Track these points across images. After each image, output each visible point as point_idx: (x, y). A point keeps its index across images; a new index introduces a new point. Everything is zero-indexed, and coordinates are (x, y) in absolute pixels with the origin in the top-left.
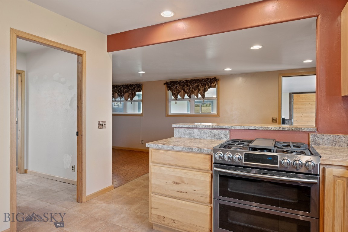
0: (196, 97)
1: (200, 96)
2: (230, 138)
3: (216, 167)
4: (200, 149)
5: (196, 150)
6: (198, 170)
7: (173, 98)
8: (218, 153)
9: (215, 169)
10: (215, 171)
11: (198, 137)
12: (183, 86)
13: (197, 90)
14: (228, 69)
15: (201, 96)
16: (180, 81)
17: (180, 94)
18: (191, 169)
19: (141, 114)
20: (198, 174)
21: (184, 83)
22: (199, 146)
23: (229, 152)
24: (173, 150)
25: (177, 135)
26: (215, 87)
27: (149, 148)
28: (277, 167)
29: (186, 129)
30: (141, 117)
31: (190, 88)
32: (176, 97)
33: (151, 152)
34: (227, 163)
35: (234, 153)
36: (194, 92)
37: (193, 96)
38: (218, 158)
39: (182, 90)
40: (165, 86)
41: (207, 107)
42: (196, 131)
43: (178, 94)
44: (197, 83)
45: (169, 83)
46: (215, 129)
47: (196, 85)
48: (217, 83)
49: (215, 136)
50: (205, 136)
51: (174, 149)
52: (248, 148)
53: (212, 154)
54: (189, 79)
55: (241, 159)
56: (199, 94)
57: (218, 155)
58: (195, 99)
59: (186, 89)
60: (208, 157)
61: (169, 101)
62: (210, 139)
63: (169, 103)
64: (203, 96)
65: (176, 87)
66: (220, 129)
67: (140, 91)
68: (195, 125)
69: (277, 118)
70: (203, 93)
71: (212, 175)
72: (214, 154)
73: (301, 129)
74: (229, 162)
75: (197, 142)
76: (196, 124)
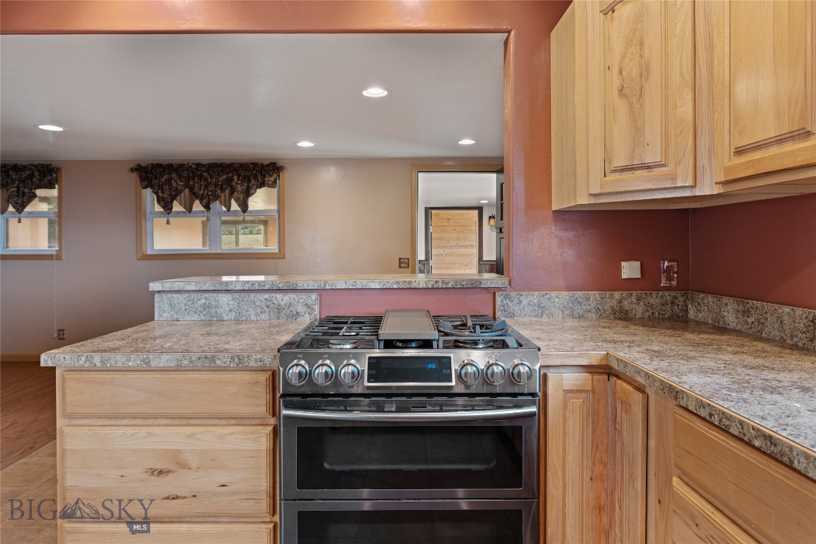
0: (224, 209)
1: (235, 206)
2: (320, 313)
3: (287, 407)
4: (238, 356)
5: (225, 360)
6: (232, 422)
7: (158, 208)
8: (293, 366)
9: (285, 412)
10: (286, 417)
11: (232, 315)
12: (189, 179)
13: (227, 191)
14: (305, 144)
15: (239, 206)
16: (181, 166)
17: (180, 199)
18: (210, 422)
19: (54, 253)
20: (232, 433)
21: (192, 171)
22: (235, 345)
23: (326, 359)
24: (147, 369)
25: (166, 314)
26: (273, 185)
27: (53, 369)
28: (451, 387)
29: (193, 295)
30: (55, 262)
31: (208, 186)
32: (167, 207)
33: (64, 381)
34: (321, 392)
35: (338, 358)
36: (220, 196)
37: (217, 206)
38: (295, 381)
39: (187, 190)
40: (134, 176)
41: (252, 236)
42: (224, 299)
43: (173, 198)
44: (227, 173)
45: (146, 167)
46: (279, 290)
47: (224, 177)
48: (279, 176)
49: (279, 309)
50: (252, 312)
51: (150, 365)
52: (376, 343)
53: (277, 369)
54: (204, 163)
55: (358, 376)
56: (233, 202)
57: (295, 370)
58: (221, 214)
59: (197, 186)
60: (263, 378)
61: (147, 218)
62: (267, 318)
63: (149, 224)
64: (244, 207)
65: (169, 181)
66: (294, 290)
67: (51, 186)
68: (222, 283)
69: (408, 259)
70: (243, 199)
71: (275, 431)
72: (281, 369)
73: (481, 283)
74: (326, 386)
75: (228, 333)
76: (225, 278)
